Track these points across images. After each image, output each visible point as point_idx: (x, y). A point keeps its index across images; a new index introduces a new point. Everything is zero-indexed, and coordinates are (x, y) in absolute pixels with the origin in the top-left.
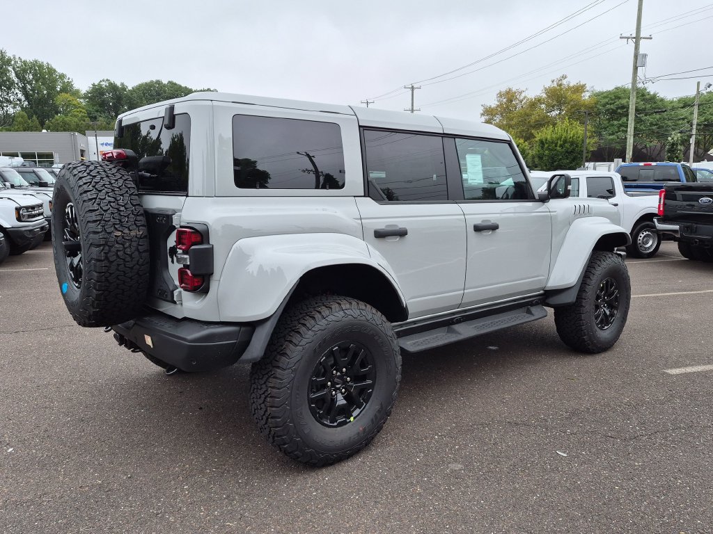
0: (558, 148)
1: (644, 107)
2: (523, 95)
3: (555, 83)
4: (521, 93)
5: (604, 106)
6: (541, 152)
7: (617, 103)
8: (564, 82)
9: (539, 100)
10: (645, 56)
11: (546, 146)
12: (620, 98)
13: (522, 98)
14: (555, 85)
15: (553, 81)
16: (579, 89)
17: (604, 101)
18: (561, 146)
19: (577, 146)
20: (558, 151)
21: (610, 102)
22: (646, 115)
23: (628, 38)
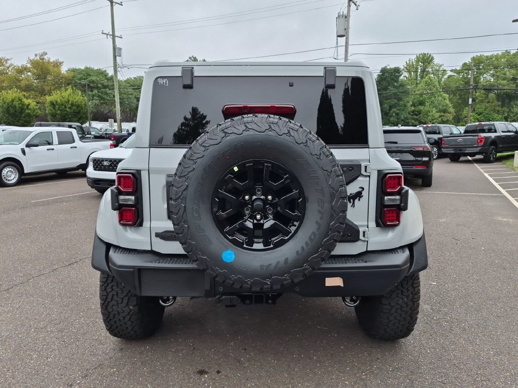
0: (67, 109)
1: (107, 84)
2: (9, 62)
3: (38, 57)
4: (7, 60)
5: (80, 80)
6: (54, 111)
7: (89, 79)
8: (46, 57)
9: (25, 69)
10: (120, 49)
11: (57, 106)
12: (90, 75)
13: (8, 65)
14: (38, 58)
15: (36, 55)
16: (58, 64)
17: (79, 76)
18: (69, 108)
19: (82, 109)
20: (68, 111)
21: (84, 77)
22: (109, 90)
23: (107, 34)
